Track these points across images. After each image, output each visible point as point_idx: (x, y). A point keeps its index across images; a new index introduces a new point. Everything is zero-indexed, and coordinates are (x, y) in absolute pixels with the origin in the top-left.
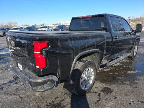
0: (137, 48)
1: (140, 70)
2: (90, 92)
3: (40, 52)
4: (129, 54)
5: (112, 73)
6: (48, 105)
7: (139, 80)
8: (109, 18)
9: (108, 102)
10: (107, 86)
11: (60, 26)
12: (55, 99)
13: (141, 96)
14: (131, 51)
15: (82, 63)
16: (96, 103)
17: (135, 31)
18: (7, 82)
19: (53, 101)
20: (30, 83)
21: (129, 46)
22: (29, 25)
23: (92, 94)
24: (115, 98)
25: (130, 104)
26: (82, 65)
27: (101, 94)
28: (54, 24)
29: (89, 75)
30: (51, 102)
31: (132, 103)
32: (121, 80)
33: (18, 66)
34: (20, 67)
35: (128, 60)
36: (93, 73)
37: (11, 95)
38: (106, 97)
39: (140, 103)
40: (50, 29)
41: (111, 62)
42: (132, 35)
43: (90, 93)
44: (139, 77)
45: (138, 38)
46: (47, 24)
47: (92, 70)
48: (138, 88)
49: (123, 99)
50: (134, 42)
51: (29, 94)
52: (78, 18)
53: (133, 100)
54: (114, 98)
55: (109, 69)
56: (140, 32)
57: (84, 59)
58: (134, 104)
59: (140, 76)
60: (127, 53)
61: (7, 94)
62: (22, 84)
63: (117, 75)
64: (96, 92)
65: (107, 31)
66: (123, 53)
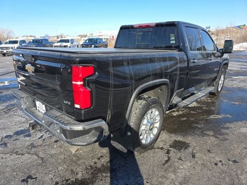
0: (223, 79)
1: (228, 114)
2: (153, 148)
3: (82, 83)
4: (211, 89)
5: (185, 119)
6: (88, 169)
7: (228, 128)
8: (184, 29)
9: (182, 162)
10: (180, 138)
11: (92, 39)
12: (99, 159)
13: (232, 152)
14: (215, 83)
15: (143, 102)
16: (164, 164)
17: (221, 51)
18: (11, 134)
19: (95, 163)
20: (64, 131)
21: (210, 75)
22: (35, 37)
23: (157, 150)
24: (194, 156)
25: (216, 164)
26: (143, 104)
27: (170, 150)
28: (79, 36)
29: (152, 120)
30: (92, 164)
31: (220, 164)
32: (200, 128)
33: (35, 106)
34: (41, 107)
35: (209, 97)
36: (158, 118)
37: (22, 154)
38: (179, 155)
39: (231, 163)
40: (75, 43)
41: (184, 101)
42: (217, 57)
43: (153, 150)
44: (228, 125)
45: (225, 62)
46: (68, 35)
47: (157, 113)
48: (227, 142)
49: (205, 158)
50: (219, 69)
51: (53, 152)
52: (132, 27)
53: (221, 159)
54: (191, 156)
55: (181, 112)
56: (230, 52)
57: (145, 95)
58: (222, 164)
59: (230, 123)
60: (209, 86)
61: (16, 153)
62: (40, 137)
63: (193, 122)
64: (162, 148)
65: (180, 50)
66: (202, 87)
